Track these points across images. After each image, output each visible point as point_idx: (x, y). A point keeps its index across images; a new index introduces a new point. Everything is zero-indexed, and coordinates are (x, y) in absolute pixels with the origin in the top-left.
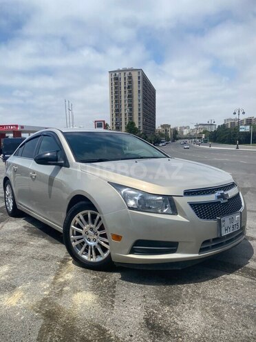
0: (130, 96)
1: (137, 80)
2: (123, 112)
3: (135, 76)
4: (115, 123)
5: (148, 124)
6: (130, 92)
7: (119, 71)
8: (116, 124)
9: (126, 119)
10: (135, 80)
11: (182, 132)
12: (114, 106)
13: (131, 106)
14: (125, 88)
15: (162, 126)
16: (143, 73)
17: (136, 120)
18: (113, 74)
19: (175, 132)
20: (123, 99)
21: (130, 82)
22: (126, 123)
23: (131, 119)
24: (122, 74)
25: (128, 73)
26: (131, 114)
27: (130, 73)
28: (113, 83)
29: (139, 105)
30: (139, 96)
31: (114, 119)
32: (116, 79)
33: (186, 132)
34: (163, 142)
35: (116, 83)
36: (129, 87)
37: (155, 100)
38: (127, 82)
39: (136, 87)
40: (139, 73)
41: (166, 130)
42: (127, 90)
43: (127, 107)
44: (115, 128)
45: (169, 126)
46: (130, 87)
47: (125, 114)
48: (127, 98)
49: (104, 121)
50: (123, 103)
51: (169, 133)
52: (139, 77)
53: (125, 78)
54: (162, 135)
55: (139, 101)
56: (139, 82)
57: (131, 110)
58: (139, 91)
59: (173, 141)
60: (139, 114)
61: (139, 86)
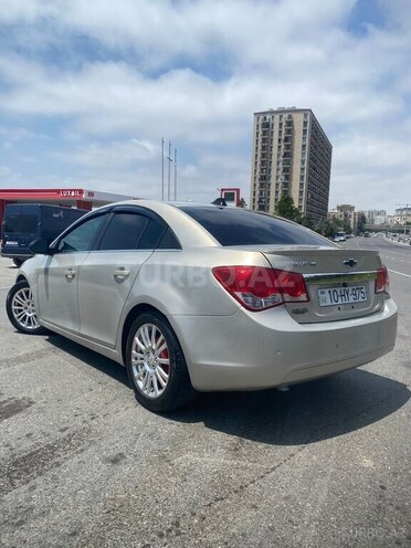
0: (288, 155)
1: (302, 128)
2: (273, 181)
3: (298, 120)
4: (257, 200)
5: (316, 203)
6: (288, 147)
7: (272, 112)
8: (260, 201)
9: (277, 192)
10: (298, 127)
11: (373, 221)
12: (259, 170)
13: (287, 171)
14: (279, 140)
15: (339, 208)
16: (313, 116)
17: (295, 195)
18: (262, 117)
19: (362, 218)
20: (274, 158)
21: (289, 131)
22: (276, 199)
23: (285, 192)
24: (277, 117)
25: (286, 116)
26: (287, 185)
27: (290, 117)
28: (261, 133)
29: (302, 169)
30: (303, 154)
31: (258, 192)
32: (266, 125)
33: (379, 221)
34: (341, 235)
35: (264, 133)
36: (286, 140)
37: (330, 164)
38: (284, 132)
39: (299, 140)
40: (306, 115)
41: (346, 215)
42: (283, 144)
43: (280, 173)
44: (257, 207)
45: (352, 208)
46: (288, 140)
47: (277, 184)
48: (281, 158)
49: (238, 190)
50: (274, 165)
51: (352, 220)
52: (305, 123)
53: (281, 124)
54: (338, 222)
55: (303, 162)
56: (305, 131)
57: (287, 177)
58: (304, 146)
59: (358, 234)
60: (301, 184)
61: (304, 138)
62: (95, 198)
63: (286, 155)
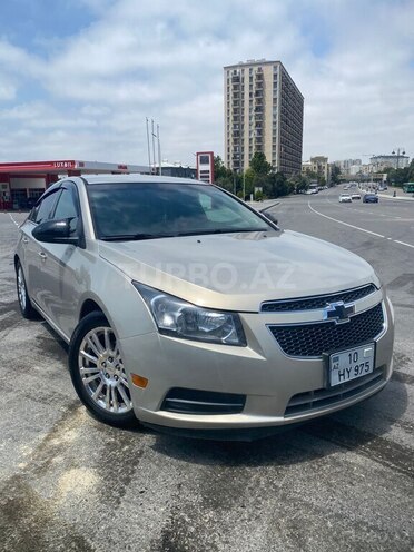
0: (260, 109)
1: (272, 81)
2: (246, 136)
3: (268, 73)
4: (232, 156)
5: (289, 156)
6: (259, 101)
7: (242, 66)
8: (235, 157)
9: (250, 147)
10: (269, 80)
11: (348, 170)
12: (232, 126)
13: (260, 125)
14: (251, 95)
15: (312, 160)
16: (283, 69)
17: (268, 150)
18: (232, 71)
19: (336, 170)
20: (246, 113)
21: (259, 85)
22: (250, 155)
23: (259, 147)
24: (247, 70)
25: (255, 69)
26: (259, 140)
27: (260, 70)
28: (232, 87)
29: (275, 123)
30: (275, 108)
31: (232, 149)
32: (236, 79)
33: (354, 170)
34: (314, 187)
35: (235, 88)
36: (257, 93)
38: (254, 85)
39: (270, 94)
40: (275, 67)
41: (319, 167)
42: (254, 98)
43: (253, 128)
45: (325, 160)
46: (259, 94)
47: (251, 140)
48: (253, 113)
49: (212, 153)
50: (246, 120)
51: (325, 171)
52: (275, 76)
53: (251, 78)
54: (312, 175)
55: (275, 116)
56: (275, 84)
57: (260, 132)
58: (275, 99)
59: (331, 186)
60: (274, 139)
61: (275, 92)
63: (257, 109)
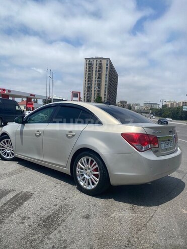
0: (100, 78)
1: (106, 66)
2: (93, 89)
3: (104, 63)
5: (111, 99)
6: (100, 74)
7: (93, 58)
8: (87, 98)
9: (95, 94)
10: (104, 66)
11: (134, 108)
12: (87, 84)
13: (99, 85)
14: (96, 71)
15: (120, 102)
16: (110, 62)
17: (102, 95)
18: (88, 60)
20: (94, 79)
21: (100, 68)
22: (94, 97)
23: (98, 94)
24: (95, 61)
25: (99, 60)
26: (99, 91)
29: (106, 84)
30: (106, 78)
31: (86, 94)
32: (90, 64)
33: (137, 108)
35: (89, 67)
36: (99, 71)
37: (117, 83)
38: (98, 68)
39: (104, 72)
40: (107, 61)
41: (123, 105)
42: (97, 73)
43: (96, 85)
44: (86, 100)
45: (126, 102)
46: (100, 71)
47: (95, 91)
49: (79, 93)
50: (93, 82)
51: (126, 107)
52: (107, 64)
53: (97, 64)
55: (106, 82)
56: (107, 68)
57: (99, 88)
58: (106, 75)
60: (105, 91)
61: (107, 71)
62: (11, 93)
63: (98, 78)
